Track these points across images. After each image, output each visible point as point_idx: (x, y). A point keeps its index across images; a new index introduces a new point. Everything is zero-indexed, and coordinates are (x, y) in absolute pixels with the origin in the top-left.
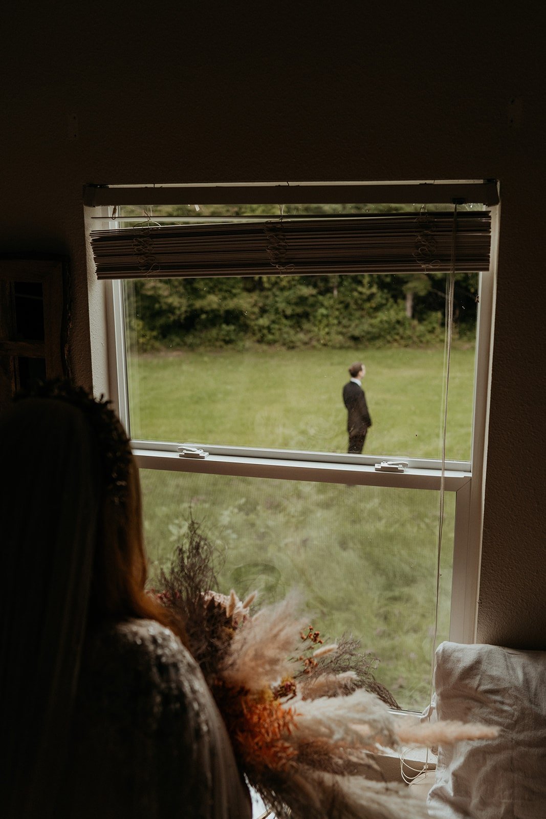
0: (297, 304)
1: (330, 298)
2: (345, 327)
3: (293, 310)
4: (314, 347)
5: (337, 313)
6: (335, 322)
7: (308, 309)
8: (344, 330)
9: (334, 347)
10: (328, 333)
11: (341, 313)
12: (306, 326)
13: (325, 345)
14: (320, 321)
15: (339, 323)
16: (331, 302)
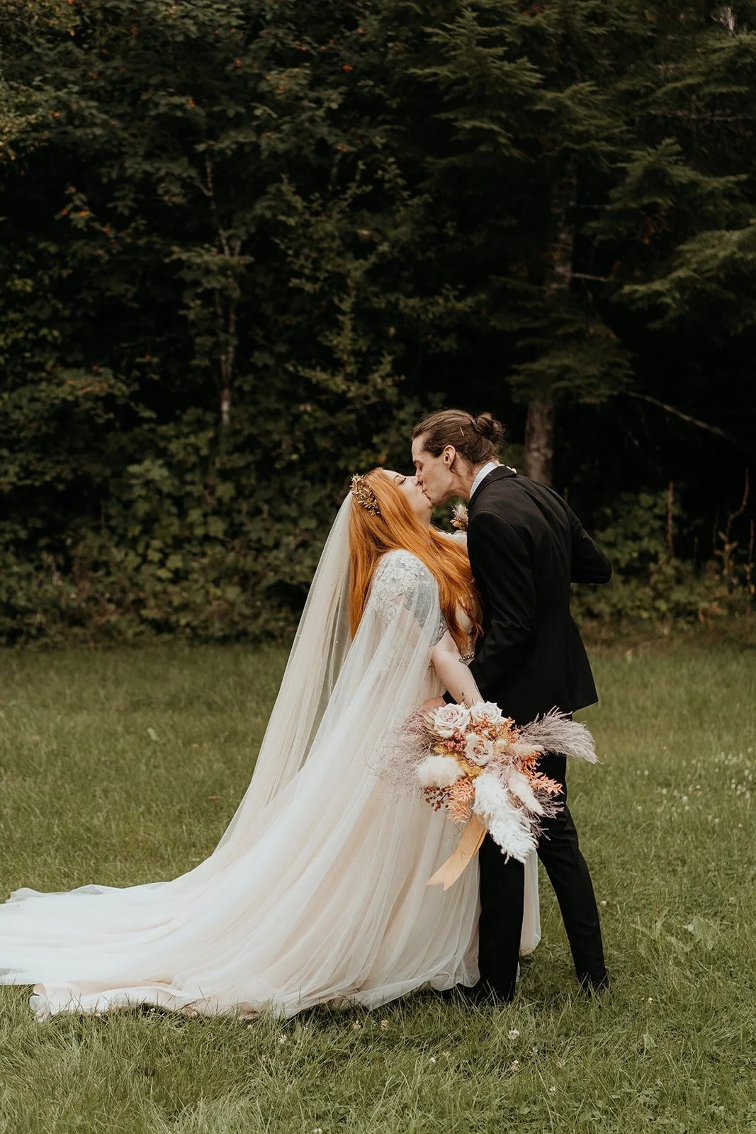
0: (43, 446)
1: (200, 425)
2: (259, 549)
3: (26, 471)
4: (109, 635)
5: (225, 490)
6: (217, 527)
7: (97, 470)
8: (248, 563)
9: (199, 637)
10: (179, 577)
11: (240, 492)
12: (89, 544)
13: (161, 627)
14: (149, 523)
15: (235, 531)
16: (202, 440)
